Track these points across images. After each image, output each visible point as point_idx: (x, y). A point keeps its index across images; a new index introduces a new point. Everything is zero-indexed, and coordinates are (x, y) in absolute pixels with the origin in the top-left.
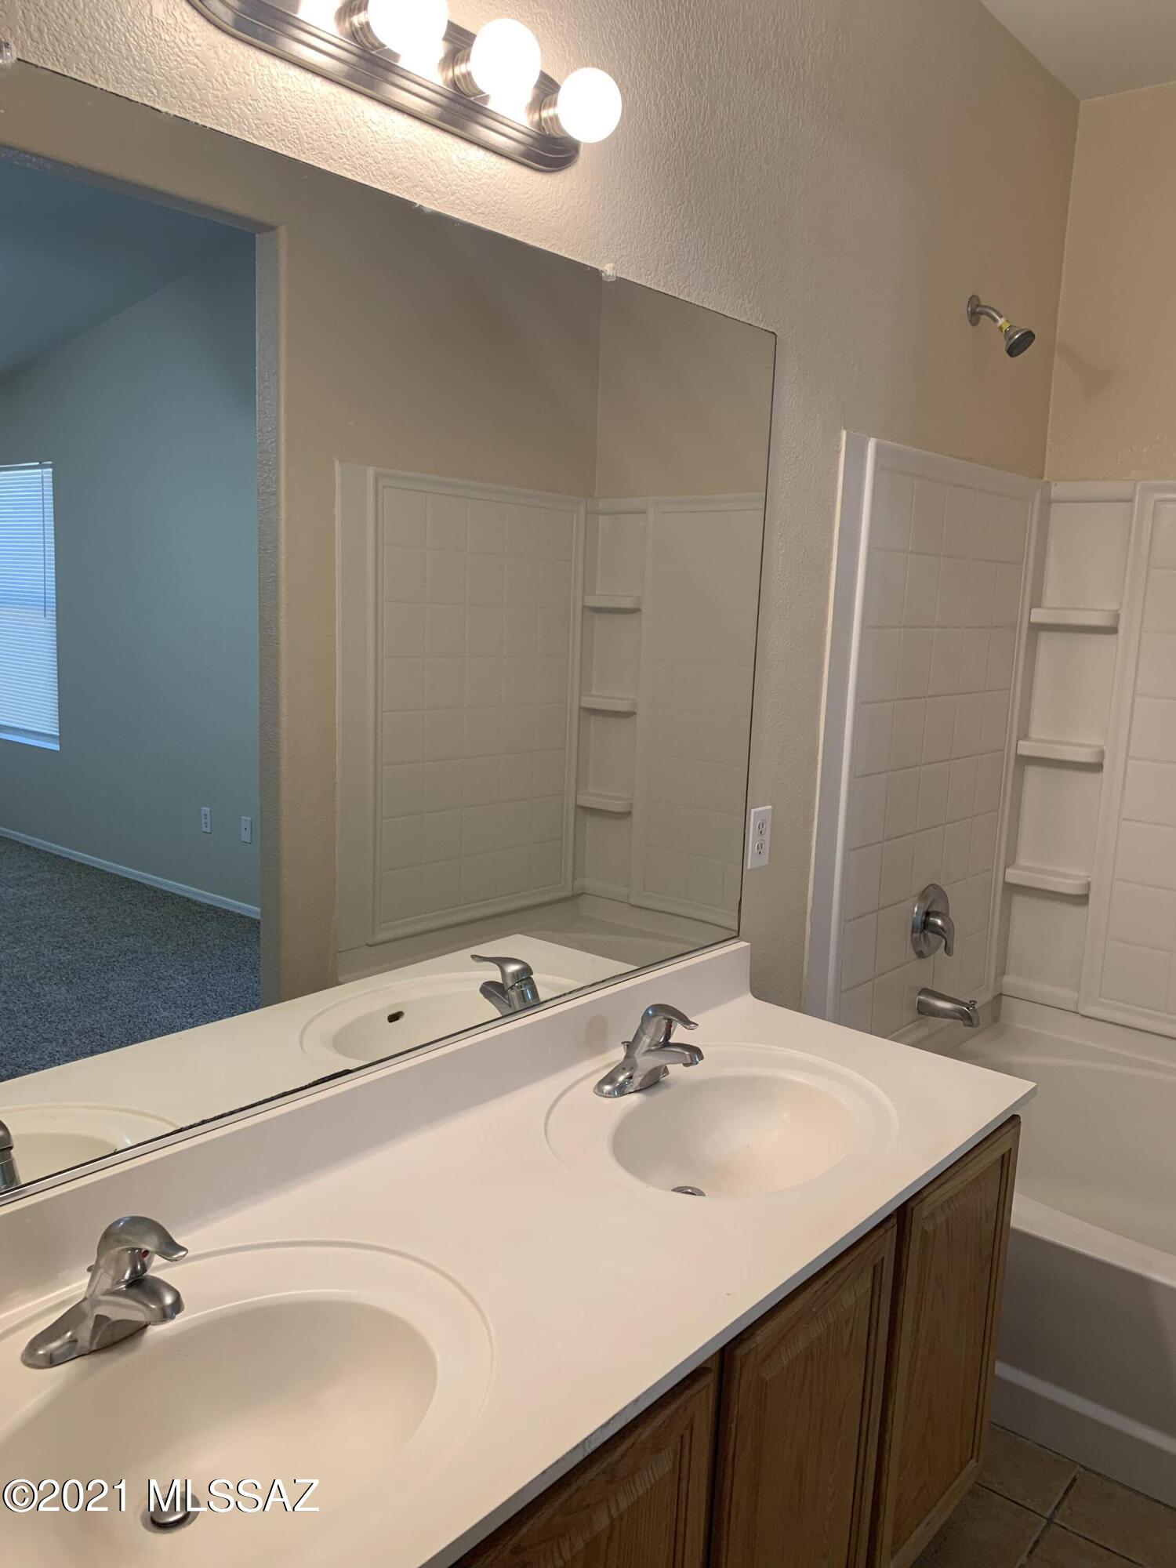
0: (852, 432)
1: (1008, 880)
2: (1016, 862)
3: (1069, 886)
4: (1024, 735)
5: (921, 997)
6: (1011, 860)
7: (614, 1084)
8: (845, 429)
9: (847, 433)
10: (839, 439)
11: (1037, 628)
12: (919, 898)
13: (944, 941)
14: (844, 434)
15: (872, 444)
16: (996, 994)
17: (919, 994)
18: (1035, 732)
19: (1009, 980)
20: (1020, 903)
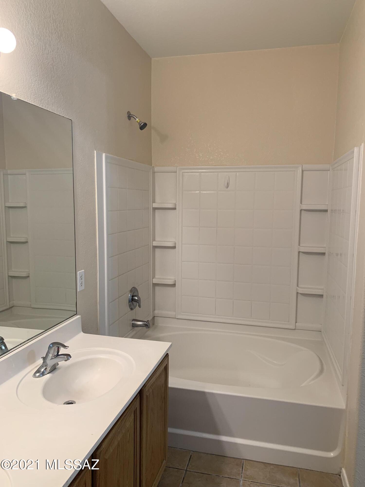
0: (97, 151)
1: (154, 282)
2: (155, 277)
3: (170, 282)
4: (154, 240)
5: (133, 322)
6: (154, 277)
7: (40, 373)
8: (95, 150)
9: (96, 152)
10: (94, 153)
11: (155, 209)
12: (130, 292)
13: (138, 303)
14: (95, 151)
15: (104, 155)
16: (153, 316)
17: (132, 321)
18: (157, 239)
19: (156, 312)
20: (157, 288)
